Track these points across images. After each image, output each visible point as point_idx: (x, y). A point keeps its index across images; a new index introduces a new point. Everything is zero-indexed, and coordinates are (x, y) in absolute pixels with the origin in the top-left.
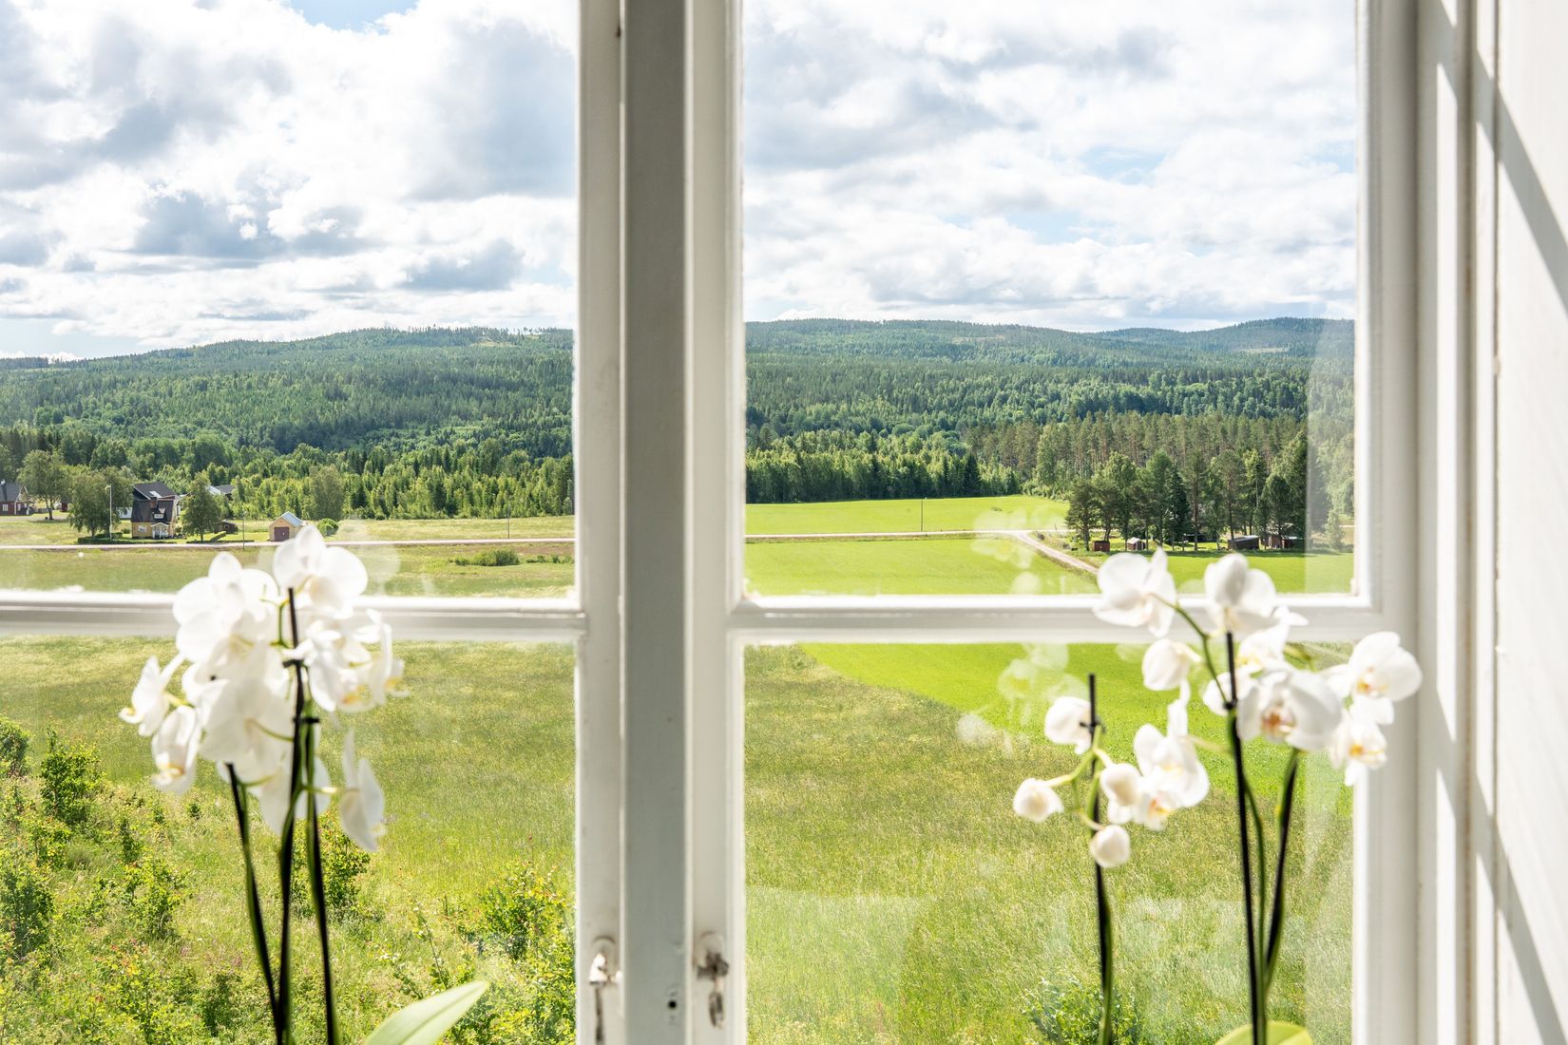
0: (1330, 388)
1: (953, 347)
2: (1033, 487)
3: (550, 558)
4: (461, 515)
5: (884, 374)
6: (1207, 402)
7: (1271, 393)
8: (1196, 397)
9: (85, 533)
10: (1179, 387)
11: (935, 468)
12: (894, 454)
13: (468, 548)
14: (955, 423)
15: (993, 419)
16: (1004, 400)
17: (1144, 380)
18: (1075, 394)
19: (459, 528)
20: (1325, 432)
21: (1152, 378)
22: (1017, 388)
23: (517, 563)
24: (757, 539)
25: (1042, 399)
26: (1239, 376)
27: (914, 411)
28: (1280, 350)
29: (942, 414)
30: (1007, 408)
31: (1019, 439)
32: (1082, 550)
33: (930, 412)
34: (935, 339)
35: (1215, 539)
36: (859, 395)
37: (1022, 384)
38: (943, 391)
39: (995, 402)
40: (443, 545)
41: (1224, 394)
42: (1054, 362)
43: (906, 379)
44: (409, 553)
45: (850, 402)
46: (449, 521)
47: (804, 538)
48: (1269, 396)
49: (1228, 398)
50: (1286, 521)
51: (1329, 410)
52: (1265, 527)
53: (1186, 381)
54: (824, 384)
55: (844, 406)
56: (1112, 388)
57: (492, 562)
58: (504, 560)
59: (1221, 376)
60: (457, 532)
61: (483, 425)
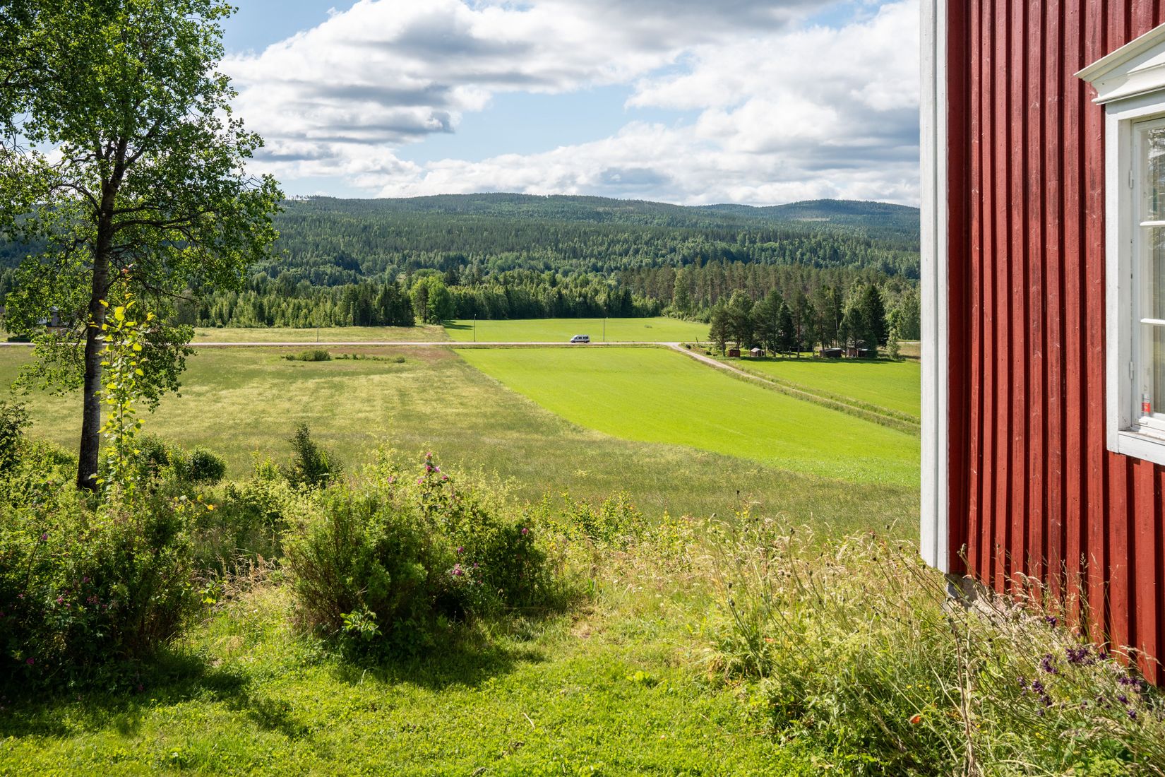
0: (863, 247)
1: (598, 213)
2: (669, 312)
3: (350, 356)
4: (276, 325)
5: (552, 230)
6: (778, 256)
7: (822, 250)
8: (770, 251)
9: (12, 335)
10: (759, 244)
11: (601, 298)
12: (570, 286)
13: (291, 348)
14: (602, 267)
15: (630, 265)
16: (637, 251)
17: (733, 239)
18: (686, 248)
19: (279, 335)
20: (871, 279)
21: (739, 238)
22: (646, 243)
23: (329, 359)
24: (491, 345)
25: (663, 252)
26: (800, 236)
27: (574, 258)
28: (824, 220)
29: (593, 260)
30: (639, 257)
31: (659, 279)
32: (721, 356)
33: (584, 259)
34: (584, 208)
35: (810, 350)
36: (535, 246)
37: (649, 240)
38: (594, 245)
39: (631, 252)
40: (273, 346)
41: (790, 251)
42: (669, 225)
43: (568, 235)
44: (251, 351)
45: (528, 251)
46: (270, 330)
47: (524, 346)
48: (821, 253)
49: (793, 253)
50: (859, 338)
51: (863, 263)
52: (846, 343)
53: (763, 240)
54: (511, 237)
55: (525, 254)
56: (712, 244)
57: (311, 358)
58: (320, 357)
59: (787, 237)
60: (277, 337)
61: (271, 263)
